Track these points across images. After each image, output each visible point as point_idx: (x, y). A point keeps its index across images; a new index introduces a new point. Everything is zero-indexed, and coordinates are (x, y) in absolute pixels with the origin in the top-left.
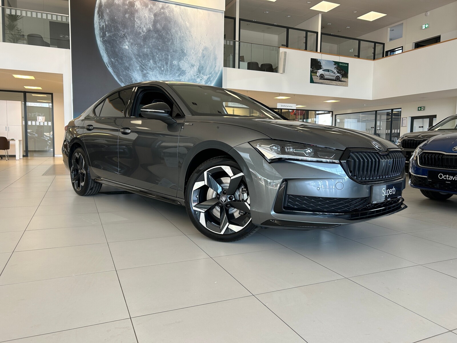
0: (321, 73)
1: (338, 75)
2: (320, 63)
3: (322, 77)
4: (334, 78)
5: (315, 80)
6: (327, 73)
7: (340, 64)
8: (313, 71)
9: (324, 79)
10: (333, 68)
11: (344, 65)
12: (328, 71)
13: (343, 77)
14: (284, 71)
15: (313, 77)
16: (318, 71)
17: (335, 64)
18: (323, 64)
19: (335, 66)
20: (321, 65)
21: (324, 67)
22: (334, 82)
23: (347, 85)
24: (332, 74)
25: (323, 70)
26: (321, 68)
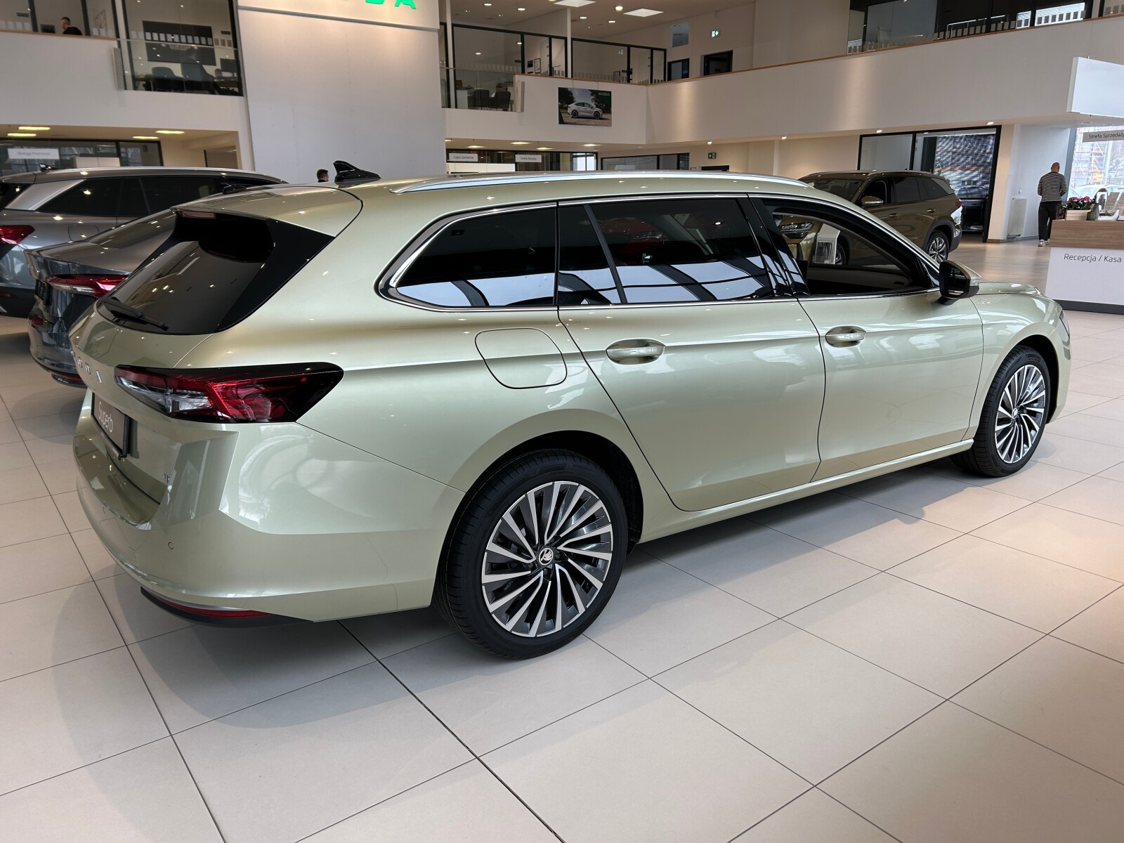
0: (573, 109)
1: (598, 109)
2: (572, 94)
3: (575, 114)
4: (592, 115)
5: (565, 121)
6: (582, 108)
7: (600, 94)
8: (562, 106)
9: (578, 117)
10: (589, 100)
11: (606, 94)
12: (583, 104)
13: (604, 112)
14: (522, 110)
15: (563, 115)
16: (569, 106)
17: (592, 95)
18: (575, 95)
19: (593, 97)
20: (572, 97)
21: (578, 99)
22: (592, 121)
23: (610, 125)
24: (589, 109)
25: (576, 104)
26: (572, 102)
